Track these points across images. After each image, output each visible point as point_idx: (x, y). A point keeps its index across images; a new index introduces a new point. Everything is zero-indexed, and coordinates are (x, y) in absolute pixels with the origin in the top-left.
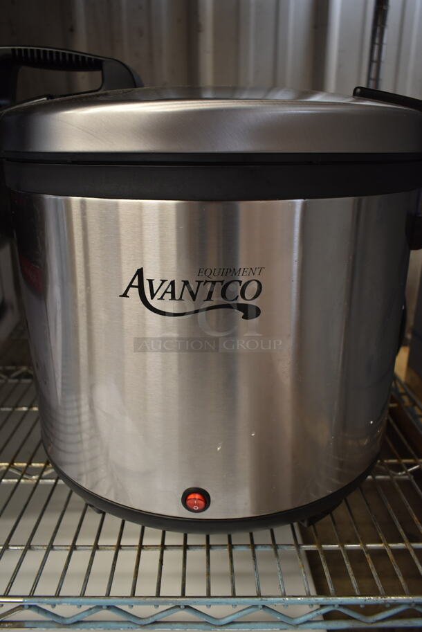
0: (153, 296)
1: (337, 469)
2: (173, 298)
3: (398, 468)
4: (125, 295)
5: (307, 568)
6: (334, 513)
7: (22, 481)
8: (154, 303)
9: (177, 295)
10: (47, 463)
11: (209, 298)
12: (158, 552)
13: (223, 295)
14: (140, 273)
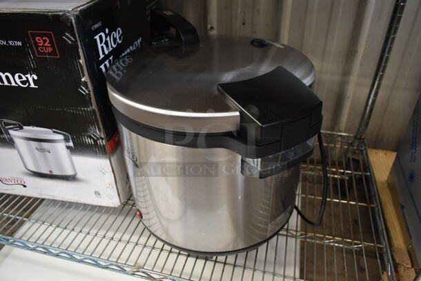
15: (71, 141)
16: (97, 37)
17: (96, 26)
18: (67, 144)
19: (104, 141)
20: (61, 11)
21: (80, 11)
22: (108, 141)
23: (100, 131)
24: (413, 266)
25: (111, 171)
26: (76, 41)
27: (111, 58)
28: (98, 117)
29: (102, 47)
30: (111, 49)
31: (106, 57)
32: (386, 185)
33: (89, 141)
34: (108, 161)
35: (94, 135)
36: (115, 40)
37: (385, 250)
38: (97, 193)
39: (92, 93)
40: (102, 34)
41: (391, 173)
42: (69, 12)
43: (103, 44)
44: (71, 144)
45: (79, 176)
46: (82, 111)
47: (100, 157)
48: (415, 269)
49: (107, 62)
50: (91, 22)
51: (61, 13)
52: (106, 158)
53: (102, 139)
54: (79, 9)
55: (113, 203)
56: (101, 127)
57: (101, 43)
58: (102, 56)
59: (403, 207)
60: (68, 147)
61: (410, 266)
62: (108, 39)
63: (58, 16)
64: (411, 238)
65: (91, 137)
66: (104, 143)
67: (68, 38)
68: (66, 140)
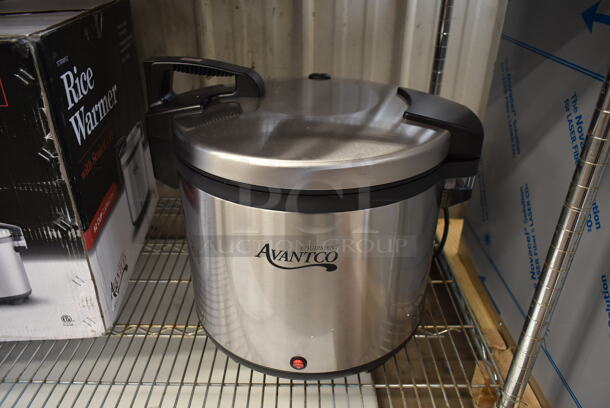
0: (275, 258)
1: (389, 332)
2: (286, 260)
3: (432, 331)
4: (258, 256)
5: (376, 399)
6: (386, 364)
7: (173, 336)
8: (276, 262)
9: (289, 259)
10: (199, 326)
11: (307, 261)
12: (275, 388)
13: (315, 259)
14: (267, 246)
15: (22, 237)
16: (64, 77)
17: (63, 61)
18: (16, 244)
19: (78, 231)
20: (12, 38)
21: (41, 37)
22: (84, 230)
23: (72, 217)
24: (507, 347)
25: (90, 277)
26: (37, 80)
27: (82, 109)
28: (70, 194)
29: (71, 92)
30: (81, 96)
31: (76, 107)
32: (457, 259)
33: (54, 234)
34: (85, 263)
35: (62, 224)
36: (85, 83)
37: (473, 330)
38: (66, 319)
39: (60, 157)
40: (69, 73)
41: (460, 245)
42: (25, 38)
43: (71, 88)
44: (23, 243)
45: (35, 294)
46: (42, 186)
47: (73, 258)
48: (512, 351)
49: (77, 114)
50: (55, 55)
51: (14, 40)
52: (82, 258)
53: (76, 228)
54: (40, 35)
55: (93, 331)
56: (74, 209)
57: (69, 86)
58: (71, 105)
59: (482, 279)
60: (17, 249)
61: (504, 347)
62: (77, 81)
63: (9, 44)
64: (499, 312)
65: (57, 228)
66: (79, 235)
67: (23, 76)
68: (15, 237)
